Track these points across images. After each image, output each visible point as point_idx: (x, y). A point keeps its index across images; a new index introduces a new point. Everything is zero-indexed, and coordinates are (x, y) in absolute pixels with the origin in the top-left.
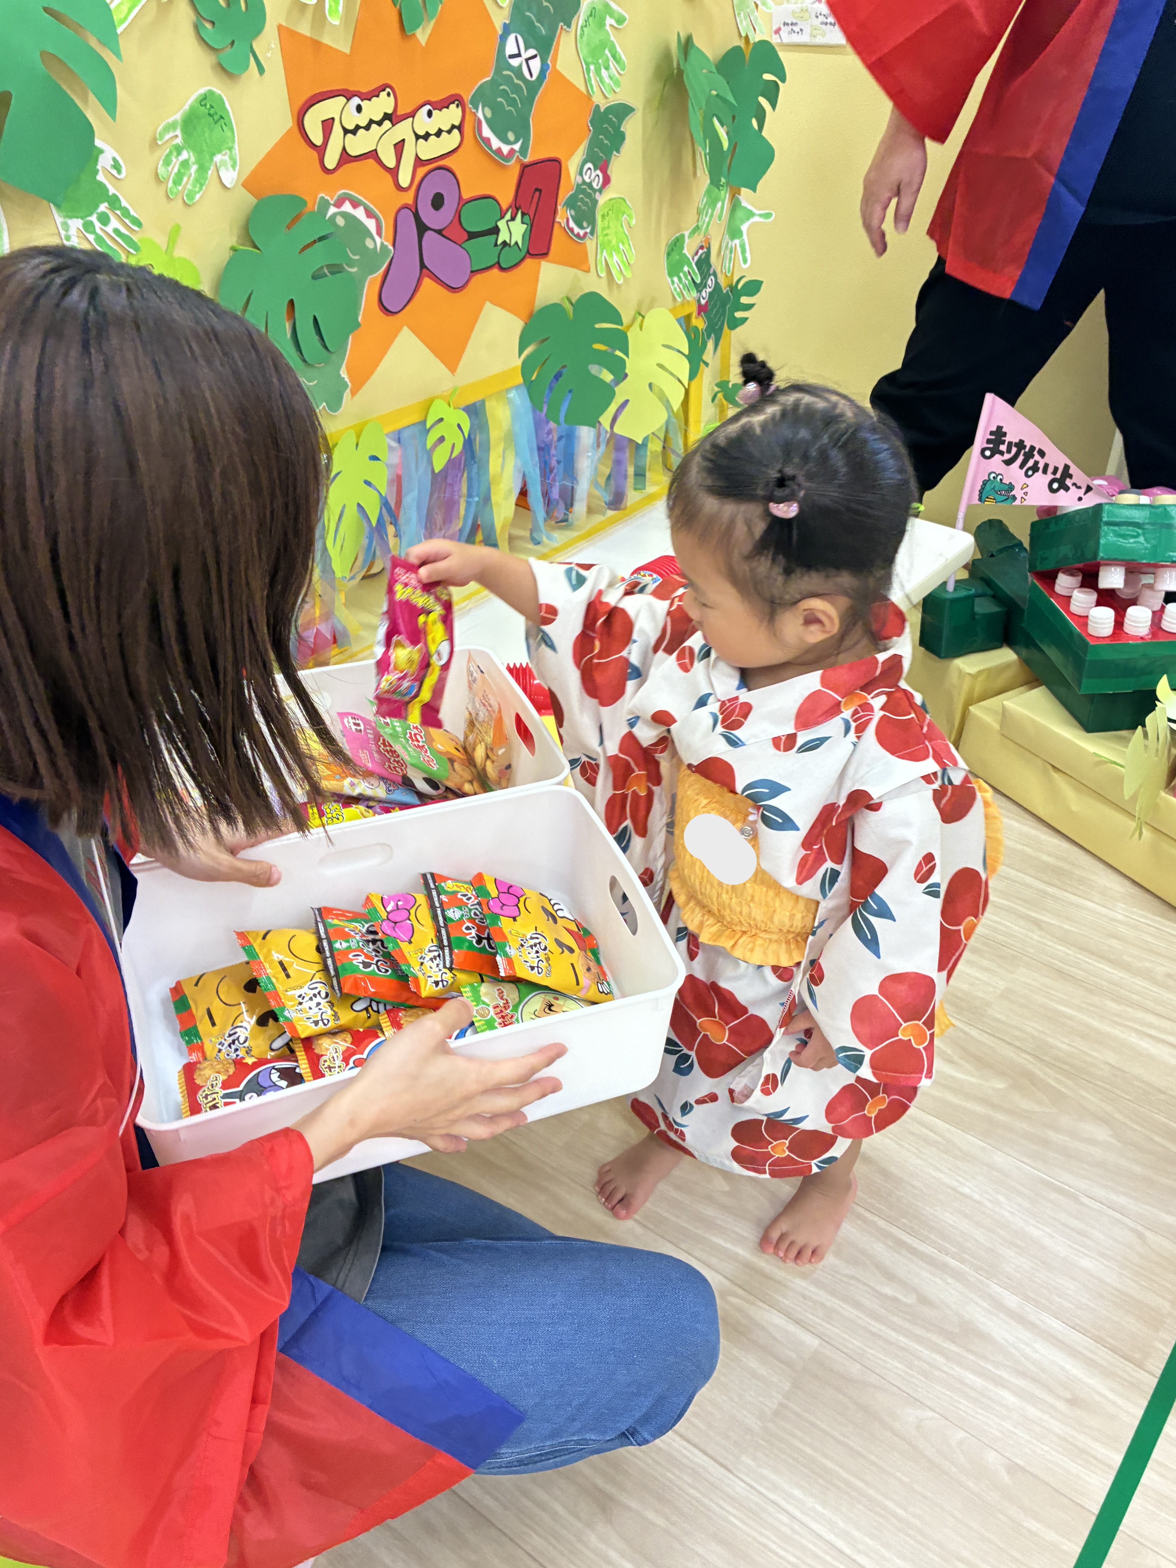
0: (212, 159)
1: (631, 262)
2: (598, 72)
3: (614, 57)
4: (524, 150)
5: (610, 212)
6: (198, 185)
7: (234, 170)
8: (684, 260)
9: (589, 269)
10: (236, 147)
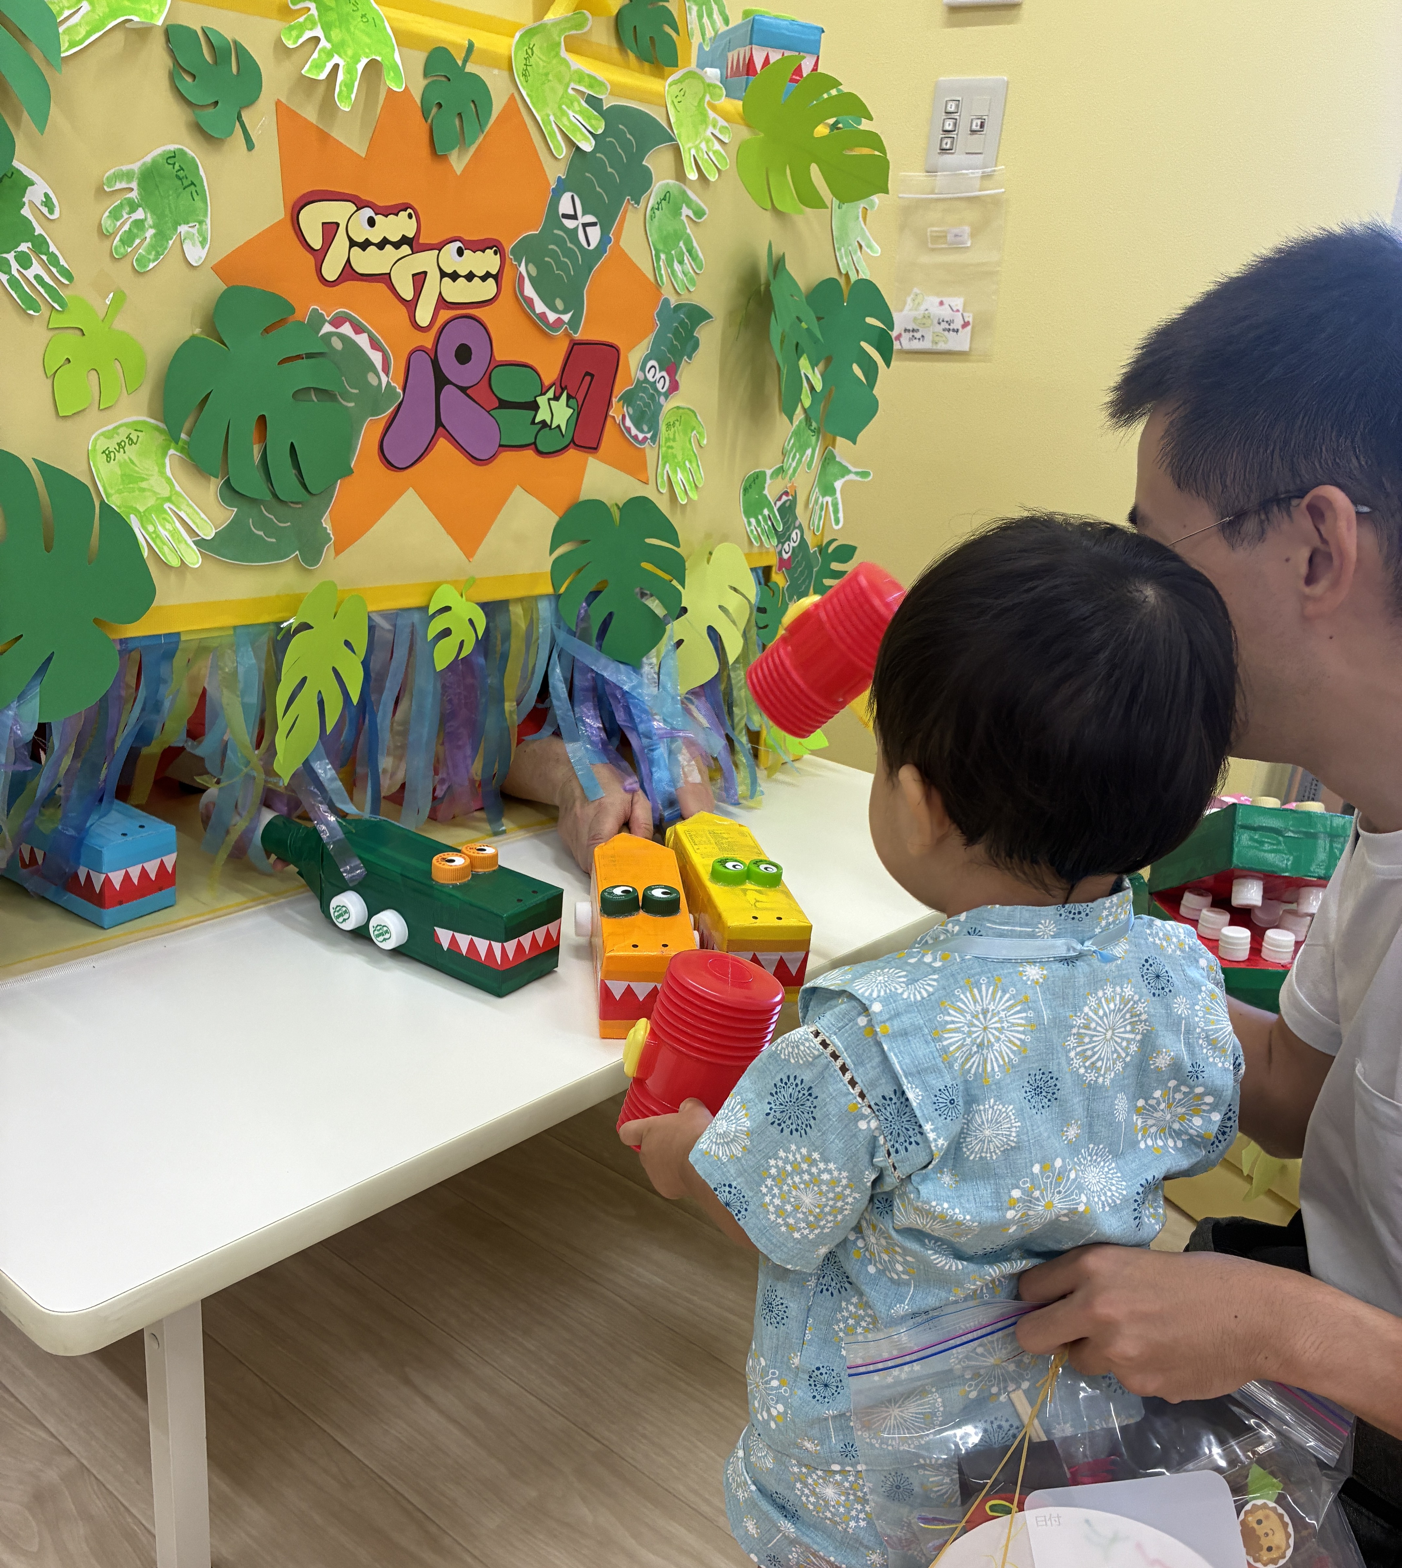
0: (176, 229)
1: (700, 486)
2: (669, 264)
3: (690, 251)
4: (574, 323)
5: (677, 423)
6: (153, 253)
7: (203, 248)
8: (763, 502)
9: (648, 480)
10: (208, 221)
